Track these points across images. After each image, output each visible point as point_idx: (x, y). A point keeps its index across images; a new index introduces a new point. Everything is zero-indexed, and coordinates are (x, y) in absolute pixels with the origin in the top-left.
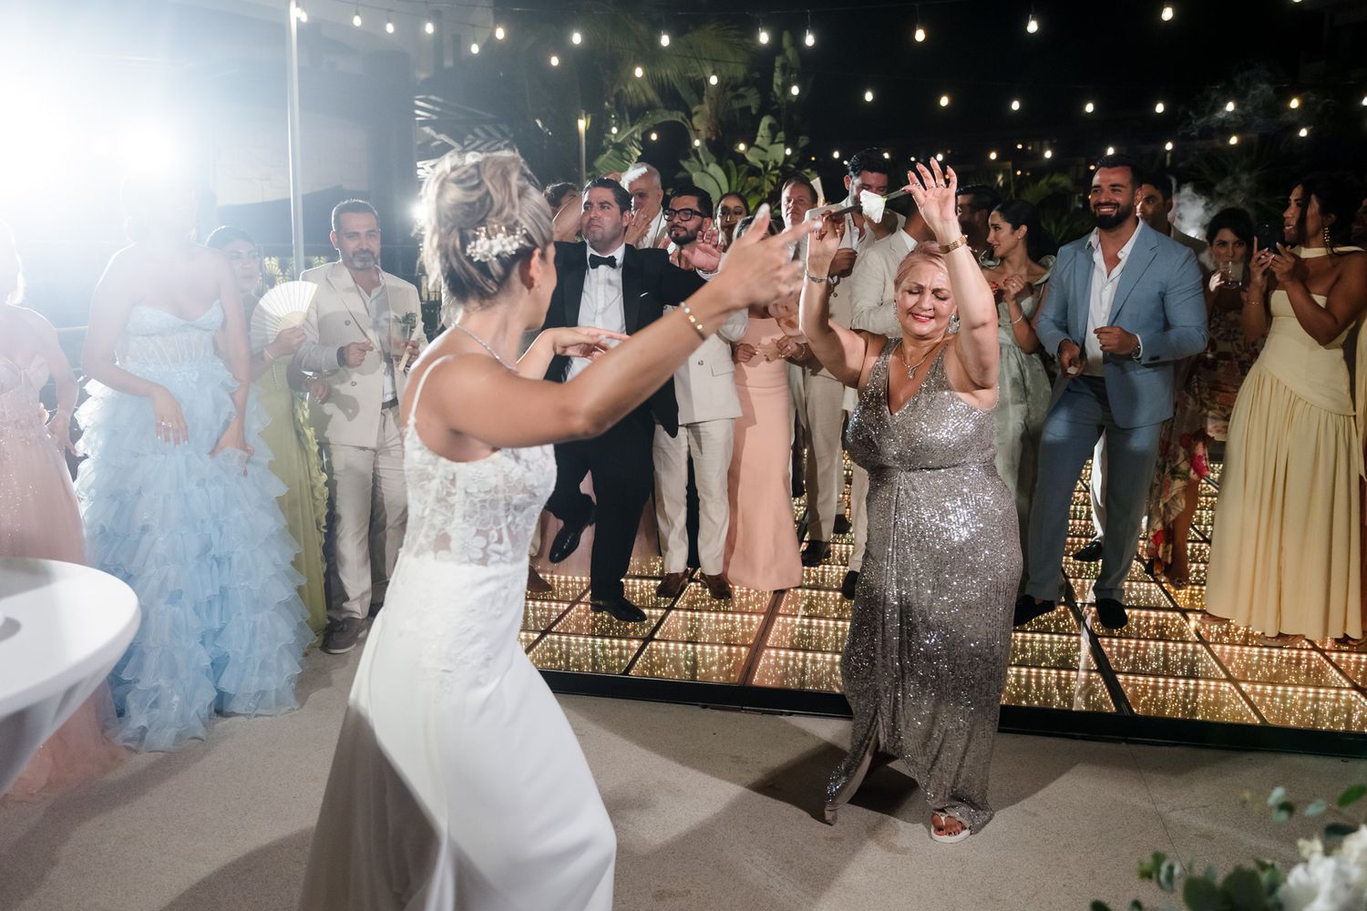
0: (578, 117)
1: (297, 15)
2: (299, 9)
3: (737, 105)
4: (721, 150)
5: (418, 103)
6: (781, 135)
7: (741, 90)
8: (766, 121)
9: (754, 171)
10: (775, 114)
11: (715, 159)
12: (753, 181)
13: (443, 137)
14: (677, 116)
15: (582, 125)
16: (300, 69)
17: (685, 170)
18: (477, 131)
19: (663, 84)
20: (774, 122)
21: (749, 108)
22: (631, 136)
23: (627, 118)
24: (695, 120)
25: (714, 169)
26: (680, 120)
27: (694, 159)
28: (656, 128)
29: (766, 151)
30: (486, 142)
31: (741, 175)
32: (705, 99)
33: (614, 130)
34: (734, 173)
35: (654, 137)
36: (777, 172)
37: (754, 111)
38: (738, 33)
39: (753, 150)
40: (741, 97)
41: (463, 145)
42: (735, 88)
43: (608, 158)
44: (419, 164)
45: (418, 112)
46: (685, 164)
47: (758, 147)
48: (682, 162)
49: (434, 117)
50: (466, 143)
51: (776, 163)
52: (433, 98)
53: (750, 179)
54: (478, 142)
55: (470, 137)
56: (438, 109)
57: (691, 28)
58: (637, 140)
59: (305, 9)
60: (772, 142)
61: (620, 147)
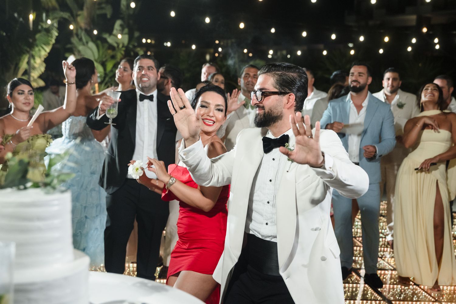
0: (30, 13)
3: (100, 12)
6: (126, 30)
7: (103, 5)
8: (118, 23)
9: (113, 48)
10: (122, 19)
11: (92, 40)
12: (110, 52)
14: (67, 15)
15: (31, 17)
20: (122, 23)
21: (107, 14)
24: (79, 19)
25: (91, 45)
31: (104, 49)
32: (85, 8)
37: (110, 17)
39: (111, 36)
40: (102, 8)
42: (100, 3)
47: (114, 35)
51: (123, 44)
58: (55, 27)
61: (48, 31)
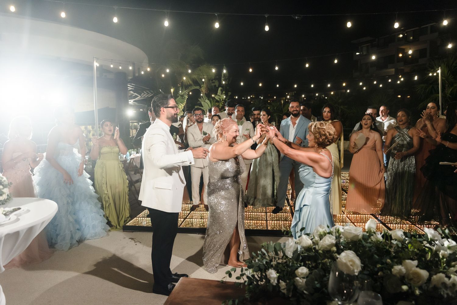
0: (171, 89)
1: (96, 64)
2: (96, 63)
3: (213, 84)
4: (208, 96)
5: (128, 85)
6: (224, 92)
7: (214, 81)
8: (220, 89)
9: (217, 101)
11: (207, 98)
13: (136, 94)
14: (198, 87)
15: (172, 90)
16: (97, 77)
17: (200, 101)
18: (145, 92)
19: (194, 80)
20: (222, 89)
21: (216, 85)
22: (185, 93)
23: (184, 88)
24: (202, 88)
25: (207, 101)
26: (198, 89)
27: (202, 98)
28: (191, 91)
29: (220, 96)
30: (147, 95)
32: (204, 83)
33: (180, 92)
34: (212, 102)
35: (191, 93)
36: (223, 101)
37: (217, 86)
39: (217, 96)
41: (141, 95)
42: (212, 80)
43: (179, 99)
44: (129, 101)
45: (128, 88)
46: (200, 100)
47: (218, 95)
48: (199, 99)
49: (133, 89)
50: (142, 95)
51: (223, 99)
52: (133, 84)
53: (216, 103)
54: (145, 95)
55: (143, 93)
56: (134, 87)
57: (200, 65)
58: (187, 94)
59: (98, 63)
60: (222, 94)
61: (182, 96)
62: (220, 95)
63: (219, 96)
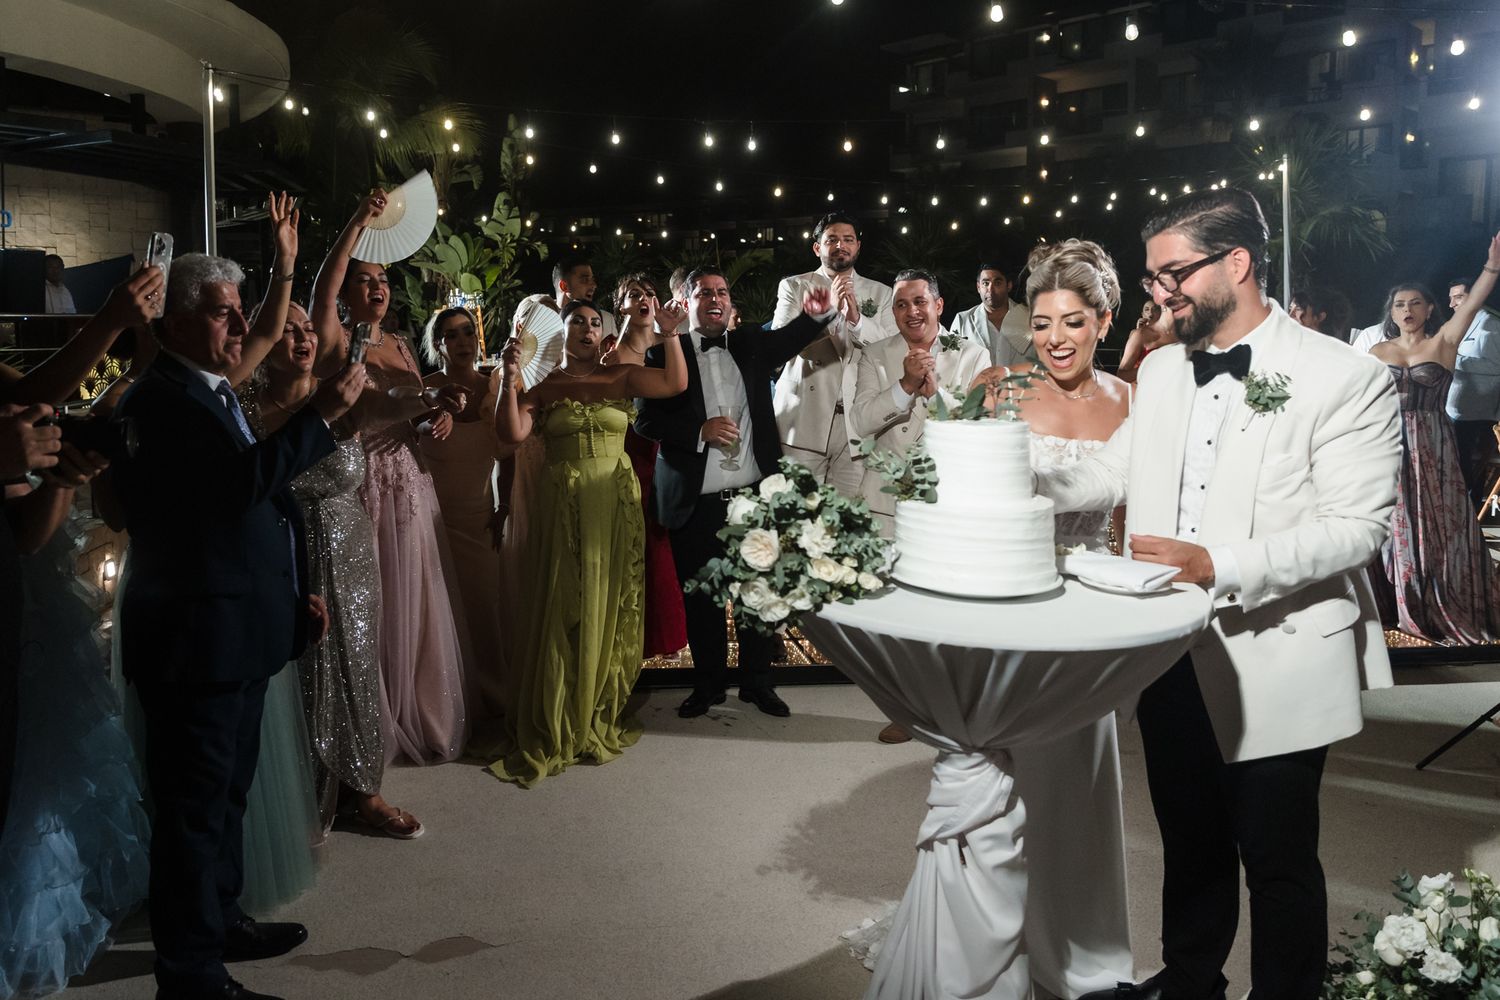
6: (516, 211)
8: (501, 197)
10: (509, 190)
11: (454, 232)
12: (489, 252)
20: (509, 198)
25: (454, 241)
29: (503, 225)
31: (478, 246)
34: (472, 244)
36: (515, 244)
38: (470, 114)
39: (490, 223)
51: (512, 236)
53: (487, 250)
60: (509, 218)
62: (503, 222)
63: (500, 223)
